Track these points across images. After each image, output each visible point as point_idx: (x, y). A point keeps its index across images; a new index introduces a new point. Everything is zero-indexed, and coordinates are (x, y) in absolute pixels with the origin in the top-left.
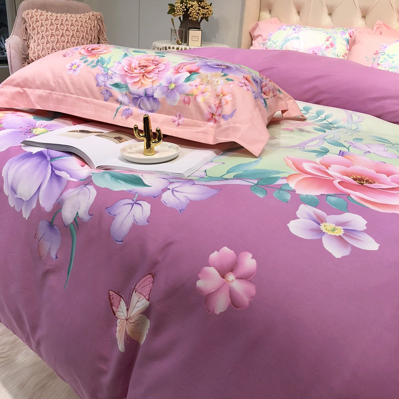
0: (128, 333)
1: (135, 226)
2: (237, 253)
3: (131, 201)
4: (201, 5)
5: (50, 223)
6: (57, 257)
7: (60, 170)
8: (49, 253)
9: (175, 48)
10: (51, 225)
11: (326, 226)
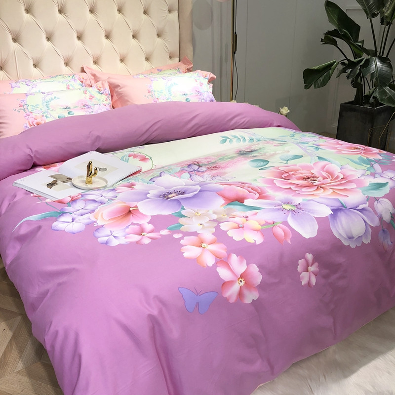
8: (388, 244)
10: (383, 231)
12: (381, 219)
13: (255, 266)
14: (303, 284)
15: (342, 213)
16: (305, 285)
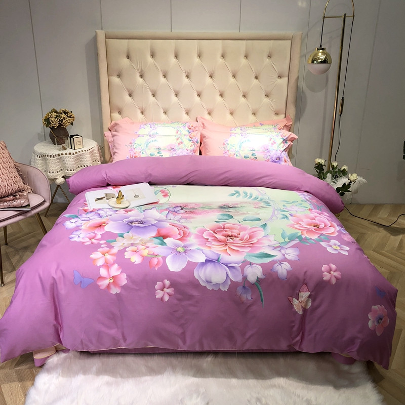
1: (288, 272)
2: (328, 265)
3: (278, 264)
4: (68, 116)
6: (252, 298)
7: (230, 264)
8: (247, 298)
9: (68, 153)
10: (244, 287)
11: (334, 247)
12: (245, 278)
13: (125, 275)
14: (157, 297)
15: (212, 264)
16: (158, 298)
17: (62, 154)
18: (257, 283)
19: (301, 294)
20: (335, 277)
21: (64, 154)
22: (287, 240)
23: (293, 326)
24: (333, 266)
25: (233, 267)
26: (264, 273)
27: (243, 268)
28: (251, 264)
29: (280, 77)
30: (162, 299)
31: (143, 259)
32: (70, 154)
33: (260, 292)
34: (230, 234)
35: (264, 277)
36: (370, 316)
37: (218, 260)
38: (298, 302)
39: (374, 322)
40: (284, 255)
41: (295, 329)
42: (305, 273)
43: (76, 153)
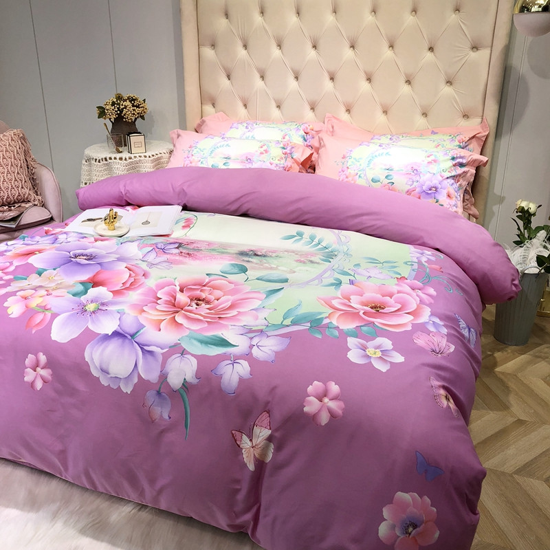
0: (257, 456)
1: (241, 380)
2: (325, 383)
3: (229, 362)
4: (135, 104)
5: (158, 392)
6: (170, 418)
7: (149, 346)
8: (161, 416)
9: (118, 158)
10: (159, 393)
11: (370, 352)
12: (163, 377)
14: (25, 379)
15: (121, 340)
16: (26, 382)
17: (110, 158)
18: (182, 391)
19: (257, 430)
20: (330, 411)
21: (113, 158)
22: (287, 322)
23: (238, 491)
24: (334, 388)
25: (151, 353)
26: (198, 375)
27: (166, 357)
28: (183, 352)
29: (475, 48)
30: (32, 384)
31: (24, 313)
32: (121, 159)
33: (185, 408)
34: (203, 295)
35: (195, 381)
36: (386, 512)
37: (132, 336)
38: (250, 443)
39: (393, 527)
40: (251, 347)
41: (241, 496)
42: (274, 389)
43: (130, 158)
